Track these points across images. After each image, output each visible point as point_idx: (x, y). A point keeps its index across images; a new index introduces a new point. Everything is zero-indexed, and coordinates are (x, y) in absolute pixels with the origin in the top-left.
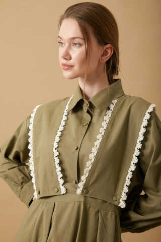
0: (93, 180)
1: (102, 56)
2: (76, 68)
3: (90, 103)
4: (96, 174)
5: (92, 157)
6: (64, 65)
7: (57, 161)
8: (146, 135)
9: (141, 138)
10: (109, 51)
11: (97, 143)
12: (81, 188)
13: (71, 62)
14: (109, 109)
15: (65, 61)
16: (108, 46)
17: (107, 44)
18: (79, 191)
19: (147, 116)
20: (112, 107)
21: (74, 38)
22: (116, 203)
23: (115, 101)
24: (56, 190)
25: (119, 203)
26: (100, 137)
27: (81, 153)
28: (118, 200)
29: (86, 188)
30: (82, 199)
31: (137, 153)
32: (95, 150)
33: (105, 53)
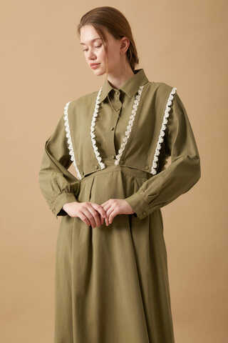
0: (128, 152)
1: (121, 48)
2: (102, 65)
3: (120, 91)
4: (131, 149)
5: (128, 133)
6: (92, 65)
7: (94, 142)
8: (171, 112)
9: (167, 115)
10: (126, 43)
11: (131, 122)
12: (119, 160)
13: (97, 61)
14: (137, 94)
15: (92, 62)
16: (124, 38)
17: (122, 37)
18: (117, 163)
19: (171, 98)
20: (140, 92)
21: (94, 41)
22: (148, 171)
23: (142, 87)
24: (96, 167)
25: (151, 171)
26: (132, 118)
27: (117, 132)
28: (149, 169)
29: (123, 160)
30: (120, 169)
31: (164, 128)
32: (129, 128)
33: (123, 46)
